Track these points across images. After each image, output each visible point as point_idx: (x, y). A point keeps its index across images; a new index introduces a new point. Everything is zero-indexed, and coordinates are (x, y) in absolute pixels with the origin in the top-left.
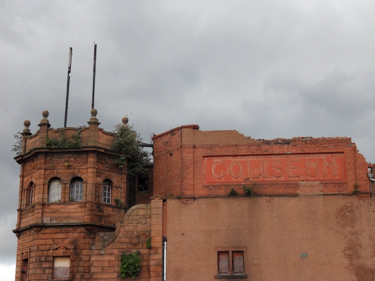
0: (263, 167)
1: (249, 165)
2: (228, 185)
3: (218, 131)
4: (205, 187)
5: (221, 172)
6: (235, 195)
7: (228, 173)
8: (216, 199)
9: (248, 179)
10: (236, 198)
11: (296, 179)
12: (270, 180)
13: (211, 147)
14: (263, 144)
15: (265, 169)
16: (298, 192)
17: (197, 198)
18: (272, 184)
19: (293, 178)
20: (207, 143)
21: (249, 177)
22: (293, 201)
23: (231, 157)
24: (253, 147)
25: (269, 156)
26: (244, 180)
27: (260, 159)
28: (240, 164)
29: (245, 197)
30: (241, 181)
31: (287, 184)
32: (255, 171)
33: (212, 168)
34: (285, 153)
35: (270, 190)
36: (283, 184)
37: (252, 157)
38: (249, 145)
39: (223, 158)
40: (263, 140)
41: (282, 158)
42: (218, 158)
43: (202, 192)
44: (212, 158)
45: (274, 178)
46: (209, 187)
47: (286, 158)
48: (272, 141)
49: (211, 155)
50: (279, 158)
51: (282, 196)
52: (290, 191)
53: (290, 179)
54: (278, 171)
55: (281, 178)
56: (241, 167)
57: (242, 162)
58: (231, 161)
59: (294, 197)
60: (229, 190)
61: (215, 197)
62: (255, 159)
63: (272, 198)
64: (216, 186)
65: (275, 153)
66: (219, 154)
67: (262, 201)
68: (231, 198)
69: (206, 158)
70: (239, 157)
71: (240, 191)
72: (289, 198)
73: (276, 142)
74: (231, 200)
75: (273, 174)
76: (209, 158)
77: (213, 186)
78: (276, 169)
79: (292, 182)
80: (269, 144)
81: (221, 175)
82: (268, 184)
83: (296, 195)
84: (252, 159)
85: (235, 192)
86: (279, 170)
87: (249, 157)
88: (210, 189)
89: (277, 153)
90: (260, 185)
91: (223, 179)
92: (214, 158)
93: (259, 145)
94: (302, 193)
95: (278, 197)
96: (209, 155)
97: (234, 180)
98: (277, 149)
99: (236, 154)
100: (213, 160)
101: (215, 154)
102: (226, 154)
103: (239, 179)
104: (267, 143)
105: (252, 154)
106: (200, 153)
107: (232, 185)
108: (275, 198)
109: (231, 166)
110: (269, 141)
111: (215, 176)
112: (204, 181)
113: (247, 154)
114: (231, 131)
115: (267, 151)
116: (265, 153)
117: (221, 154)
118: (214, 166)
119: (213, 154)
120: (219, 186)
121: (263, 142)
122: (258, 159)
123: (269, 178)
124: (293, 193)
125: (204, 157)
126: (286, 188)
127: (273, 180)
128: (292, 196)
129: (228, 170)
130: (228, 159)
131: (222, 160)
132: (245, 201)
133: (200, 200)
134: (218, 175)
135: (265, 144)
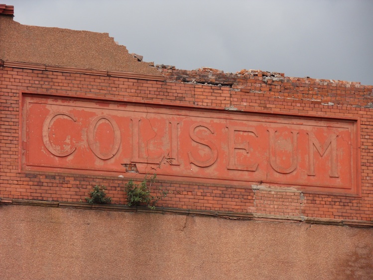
0: (171, 138)
1: (136, 130)
2: (84, 178)
3: (62, 31)
4: (27, 175)
5: (68, 141)
6: (103, 203)
7: (83, 144)
8: (54, 211)
9: (133, 165)
10: (104, 213)
11: (246, 176)
12: (185, 173)
13: (44, 71)
14: (171, 78)
15: (175, 144)
16: (251, 209)
17: (6, 204)
18: (191, 184)
19: (237, 175)
20: (33, 60)
21: (136, 159)
22: (237, 232)
23: (93, 105)
24: (149, 85)
25: (184, 112)
26: (123, 168)
27: (164, 116)
28: (114, 123)
29: (127, 211)
30: (115, 168)
31: (227, 189)
32: (151, 147)
33: (45, 128)
34: (223, 107)
35: (186, 201)
36: (216, 187)
37: (143, 109)
38: (140, 79)
39: (71, 103)
40: (173, 68)
41: (216, 121)
42: (60, 102)
43: (19, 190)
44: (43, 100)
45: (194, 169)
46: (35, 176)
47: (223, 122)
48: (194, 74)
49: (44, 92)
50: (208, 120)
51: (214, 216)
52: (232, 204)
53: (232, 174)
54: (204, 151)
55: (211, 172)
56: (118, 133)
57: (120, 120)
58: (93, 114)
59: (242, 223)
60: (88, 190)
61: (51, 206)
62: (152, 116)
63: (190, 219)
64: (54, 177)
65: (200, 105)
66: (64, 94)
67: (168, 224)
68: (93, 212)
69: (28, 100)
70: (112, 106)
71: (115, 196)
72: (230, 224)
73: (202, 78)
74: (92, 217)
75: (192, 160)
76: (35, 100)
77: (46, 177)
78: (200, 146)
79: (235, 184)
80: (184, 81)
81: (67, 148)
82: (180, 183)
83: (247, 218)
84: (144, 115)
85: (103, 195)
86: (207, 149)
87: (138, 109)
88: (40, 184)
89: (204, 105)
90: (162, 183)
91: (70, 158)
92: (50, 101)
93: (164, 81)
94: (259, 214)
95: (205, 219)
96: (39, 91)
97: (99, 164)
98: (205, 97)
99: (108, 97)
100: (48, 107)
101: (53, 92)
102: (83, 96)
103: (111, 164)
104: (182, 77)
105: (146, 101)
106: (15, 83)
107: (94, 178)
108: (197, 219)
109: (92, 127)
110: (185, 72)
111: (51, 149)
112: (24, 161)
113: (134, 100)
114: (95, 34)
115: (182, 99)
116: (178, 103)
117: (70, 94)
118: (48, 123)
119: (47, 89)
120: (62, 177)
121: (172, 74)
122: (158, 117)
123: (182, 167)
124: (239, 211)
125: (25, 95)
126: (222, 196)
127: (192, 174)
128: (239, 219)
129: (84, 137)
130: (86, 110)
131: (70, 109)
132: (127, 220)
133: (14, 209)
134: (58, 148)
135: (177, 79)
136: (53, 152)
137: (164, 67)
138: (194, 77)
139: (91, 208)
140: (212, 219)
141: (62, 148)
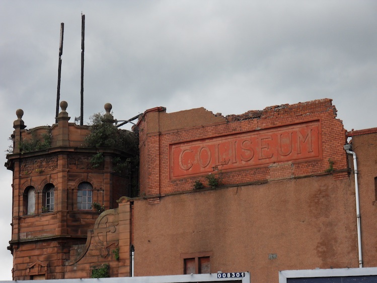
0: (232, 150)
1: (217, 150)
2: (195, 178)
3: (184, 111)
4: (172, 182)
5: (189, 162)
6: (201, 188)
7: (196, 162)
8: (183, 196)
9: (216, 167)
10: (202, 193)
11: (267, 161)
12: (239, 166)
13: (177, 132)
14: (232, 121)
15: (234, 152)
16: (268, 177)
17: (163, 196)
18: (241, 170)
19: (263, 161)
20: (173, 128)
21: (217, 164)
22: (261, 190)
23: (199, 142)
24: (221, 126)
25: (238, 136)
26: (212, 169)
27: (229, 140)
28: (208, 149)
29: (212, 190)
30: (209, 170)
31: (257, 169)
33: (180, 158)
34: (254, 129)
35: (237, 179)
36: (251, 169)
37: (220, 139)
38: (217, 125)
39: (190, 144)
40: (233, 115)
41: (253, 136)
42: (186, 144)
43: (169, 189)
44: (179, 145)
45: (244, 163)
46: (175, 181)
47: (256, 136)
50: (249, 137)
51: (250, 184)
52: (259, 177)
53: (260, 162)
54: (248, 153)
55: (252, 162)
56: (209, 154)
57: (210, 147)
58: (199, 147)
59: (263, 185)
61: (181, 194)
62: (224, 141)
63: (239, 188)
64: (182, 180)
65: (244, 130)
66: (185, 140)
67: (230, 192)
68: (198, 193)
69: (173, 147)
70: (207, 141)
71: (206, 183)
72: (258, 187)
73: (246, 117)
74: (198, 196)
75: (242, 158)
76: (176, 146)
77: (180, 181)
78: (246, 151)
79: (261, 166)
80: (238, 120)
81: (189, 165)
82: (235, 171)
83: (265, 182)
84: (220, 142)
85: (201, 184)
86: (249, 152)
87: (217, 139)
88: (177, 185)
90: (227, 173)
91: (191, 169)
92: (182, 145)
93: (227, 123)
94: (272, 179)
95: (246, 187)
96: (176, 142)
97: (202, 169)
98: (245, 126)
99: (204, 137)
100: (181, 148)
101: (181, 141)
102: (193, 139)
103: (207, 169)
104: (236, 118)
105: (220, 135)
106: (167, 140)
107: (198, 177)
108: (243, 188)
110: (238, 116)
111: (182, 167)
112: (172, 175)
113: (214, 136)
114: (197, 109)
115: (235, 130)
116: (234, 132)
117: (188, 140)
118: (181, 156)
119: (179, 140)
120: (186, 179)
121: (233, 118)
122: (226, 141)
123: (238, 163)
124: (262, 180)
125: (171, 145)
126: (254, 174)
127: (242, 166)
128: (261, 184)
129: (196, 159)
130: (196, 145)
131: (190, 146)
132: (212, 194)
133: (167, 198)
134: (186, 166)
135: (235, 120)
136: (184, 168)
137: (229, 116)
138: (242, 117)
139: (197, 192)
140: (250, 186)
141: (187, 166)
